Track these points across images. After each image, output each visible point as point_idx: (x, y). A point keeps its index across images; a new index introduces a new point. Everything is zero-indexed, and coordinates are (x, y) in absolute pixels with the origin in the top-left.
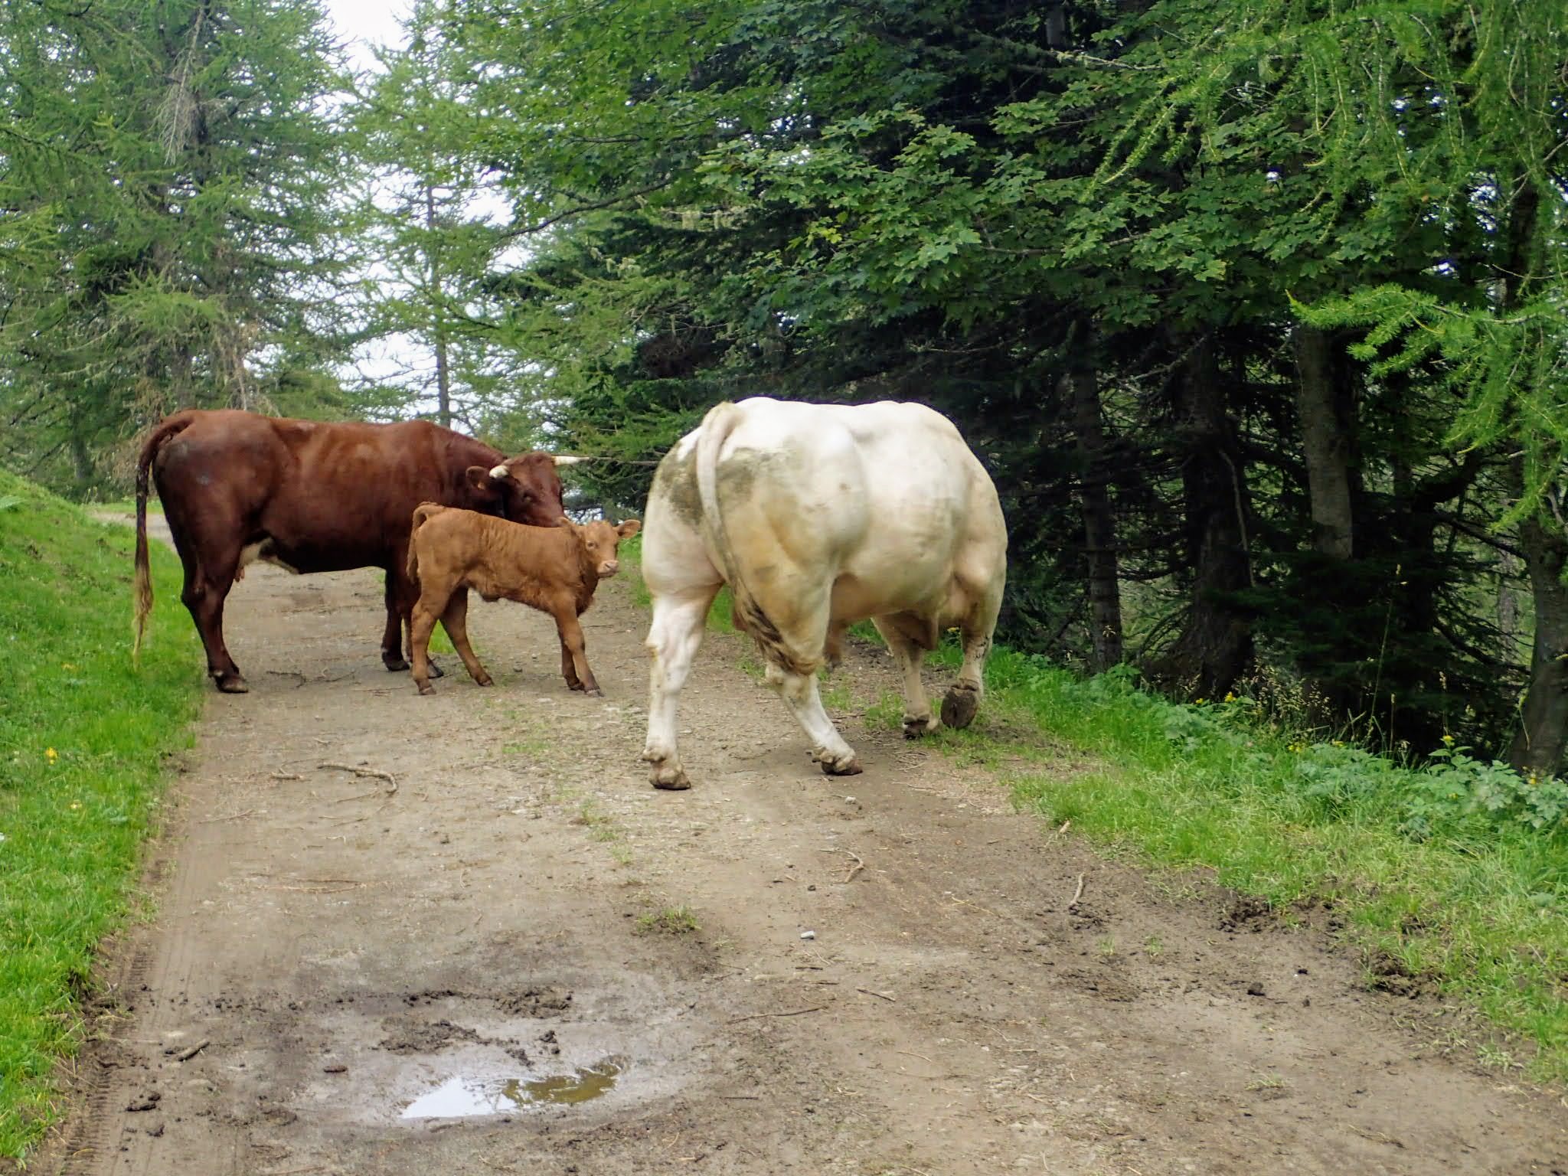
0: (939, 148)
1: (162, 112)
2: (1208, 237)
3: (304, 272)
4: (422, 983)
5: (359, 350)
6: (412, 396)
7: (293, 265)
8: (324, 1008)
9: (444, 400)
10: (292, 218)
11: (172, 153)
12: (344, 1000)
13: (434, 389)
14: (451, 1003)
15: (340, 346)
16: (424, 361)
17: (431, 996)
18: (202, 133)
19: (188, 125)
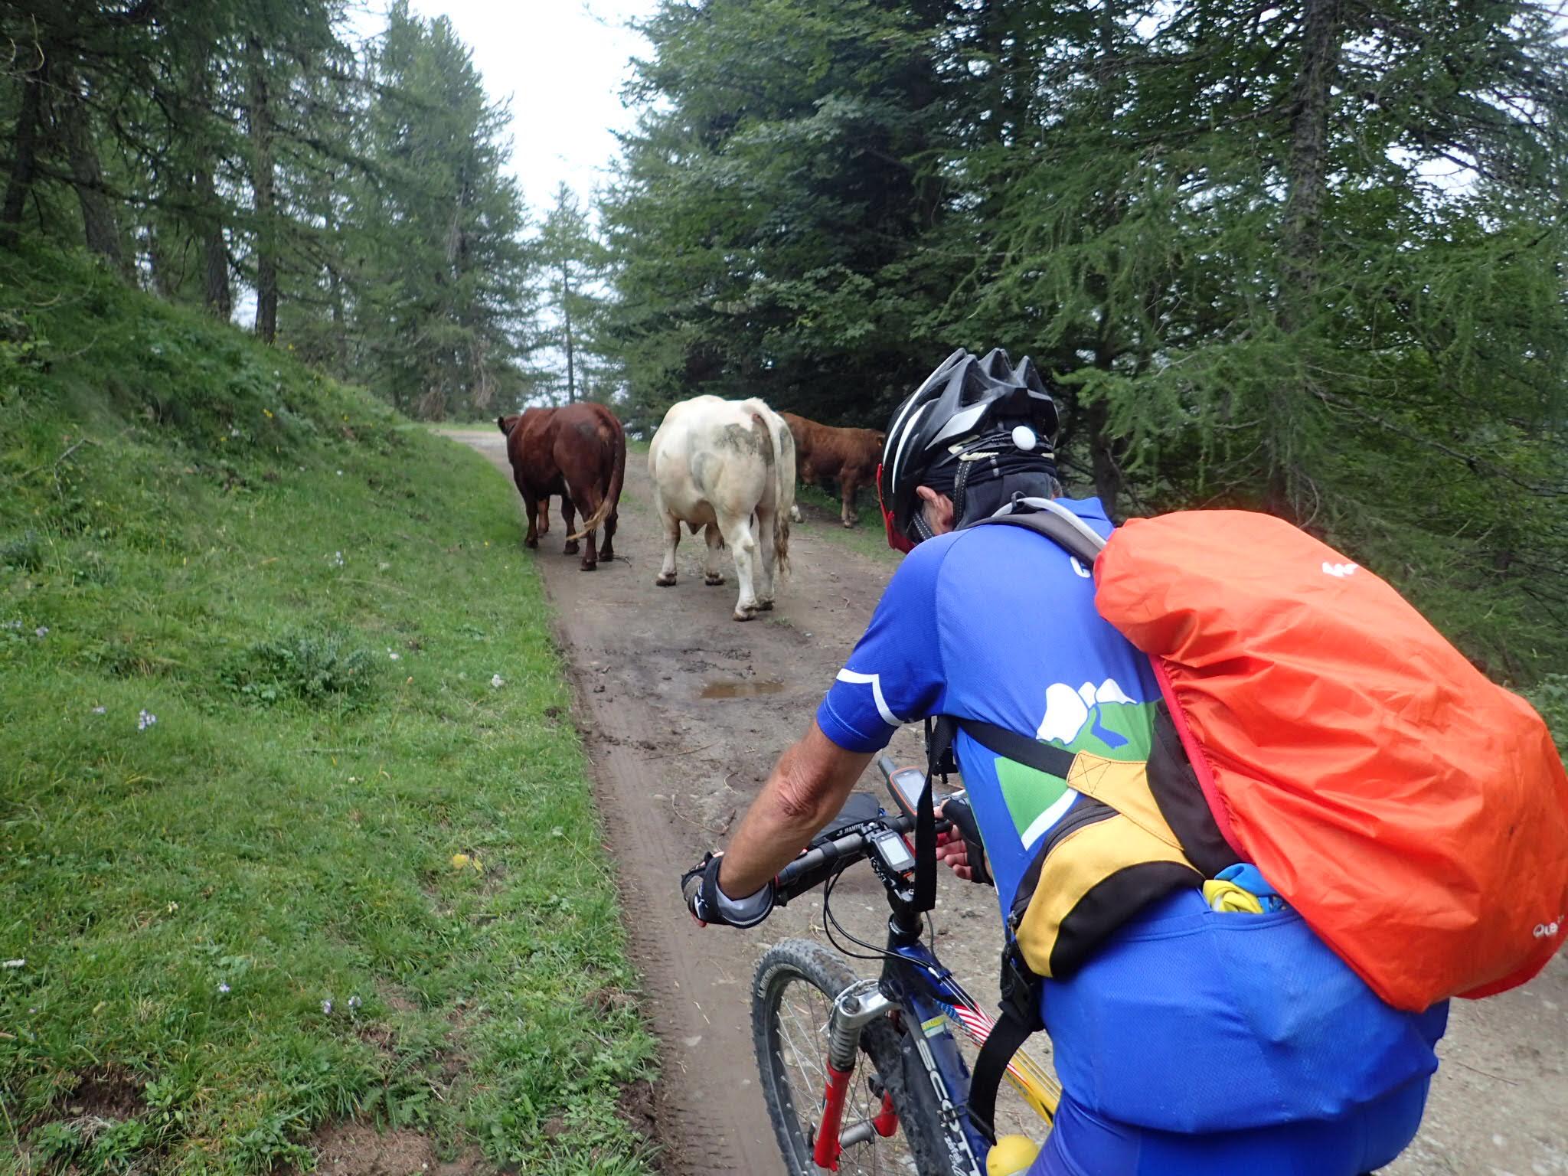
0: (858, 286)
1: (446, 238)
2: (973, 331)
3: (509, 316)
4: (686, 645)
5: (533, 354)
6: (557, 377)
7: (504, 313)
8: (649, 654)
9: (571, 379)
10: (503, 290)
11: (450, 258)
12: (656, 651)
13: (566, 374)
14: (701, 653)
15: (524, 352)
16: (562, 361)
17: (693, 650)
18: (464, 248)
19: (458, 244)
